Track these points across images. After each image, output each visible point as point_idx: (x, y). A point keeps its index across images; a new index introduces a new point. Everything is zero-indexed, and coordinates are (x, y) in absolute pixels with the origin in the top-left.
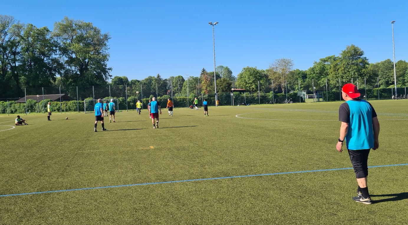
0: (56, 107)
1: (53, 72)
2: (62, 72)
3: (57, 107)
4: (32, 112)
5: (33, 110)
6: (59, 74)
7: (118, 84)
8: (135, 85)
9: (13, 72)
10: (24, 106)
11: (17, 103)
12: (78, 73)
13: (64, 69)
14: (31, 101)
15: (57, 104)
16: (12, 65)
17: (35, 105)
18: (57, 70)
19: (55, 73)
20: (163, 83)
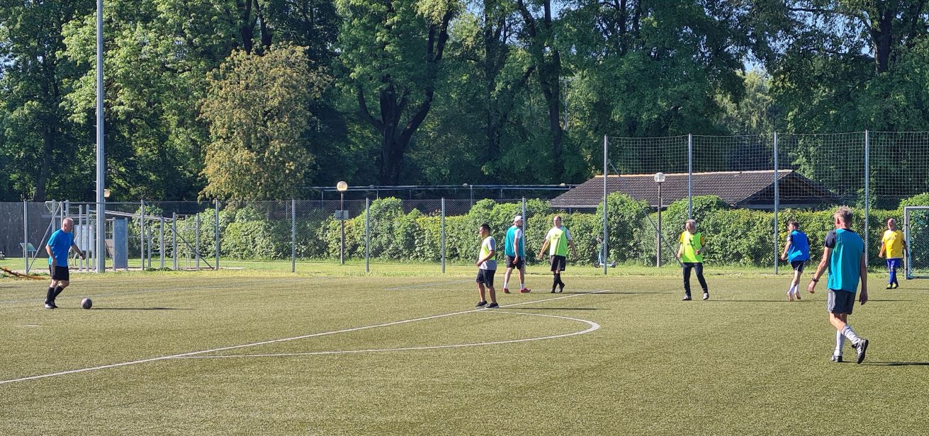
0: (744, 241)
1: (732, 49)
2: (780, 45)
3: (752, 241)
4: (622, 258)
5: (630, 248)
6: (760, 58)
9: (536, 50)
10: (589, 229)
11: (555, 210)
12: (865, 50)
13: (788, 31)
14: (622, 202)
15: (749, 224)
16: (533, 14)
17: (640, 227)
18: (753, 36)
19: (739, 55)
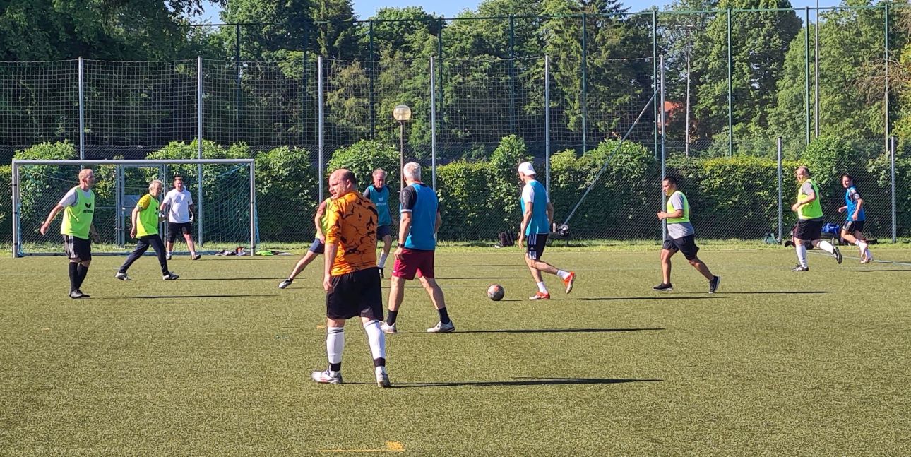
7: (274, 43)
8: (407, 49)
20: (623, 42)
